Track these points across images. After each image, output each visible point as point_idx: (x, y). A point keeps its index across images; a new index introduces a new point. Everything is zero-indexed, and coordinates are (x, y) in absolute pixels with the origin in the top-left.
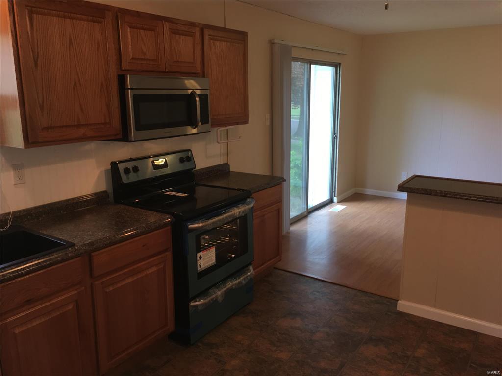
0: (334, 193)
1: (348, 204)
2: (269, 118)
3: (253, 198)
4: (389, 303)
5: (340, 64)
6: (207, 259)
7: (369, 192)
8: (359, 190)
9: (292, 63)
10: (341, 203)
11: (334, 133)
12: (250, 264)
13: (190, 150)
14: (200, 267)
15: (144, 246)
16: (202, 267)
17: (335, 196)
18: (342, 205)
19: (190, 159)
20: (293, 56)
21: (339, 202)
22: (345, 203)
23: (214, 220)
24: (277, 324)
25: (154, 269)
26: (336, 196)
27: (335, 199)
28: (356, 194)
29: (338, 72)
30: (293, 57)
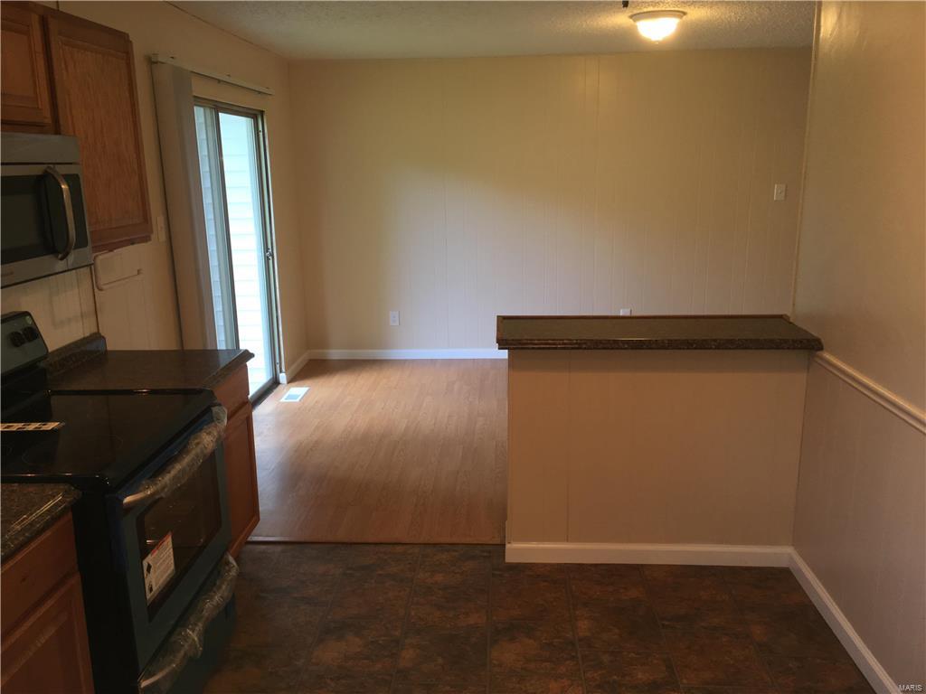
0: (278, 366)
1: (309, 382)
2: (163, 225)
3: (220, 405)
4: (485, 554)
5: (262, 113)
6: (159, 566)
7: (335, 354)
8: (316, 353)
9: (195, 108)
10: (296, 383)
11: (266, 249)
12: (227, 550)
13: (27, 314)
14: (151, 590)
15: (24, 580)
16: (155, 588)
17: (281, 372)
18: (297, 386)
19: (32, 334)
20: (194, 94)
21: (291, 381)
22: (301, 382)
23: (173, 472)
24: (313, 660)
25: (51, 631)
26: (283, 370)
27: (283, 377)
28: (310, 360)
29: (260, 129)
30: (195, 97)
